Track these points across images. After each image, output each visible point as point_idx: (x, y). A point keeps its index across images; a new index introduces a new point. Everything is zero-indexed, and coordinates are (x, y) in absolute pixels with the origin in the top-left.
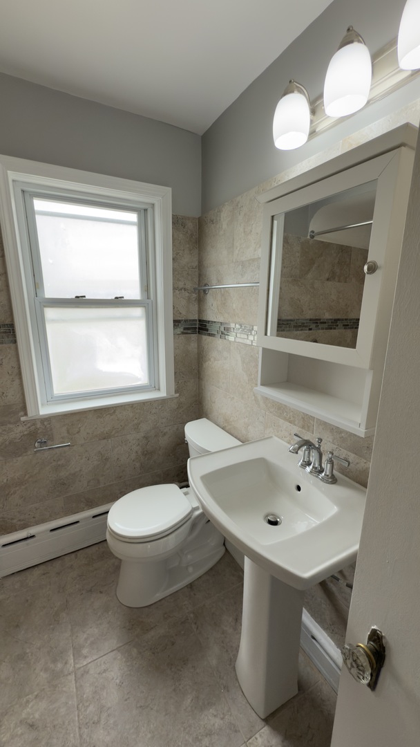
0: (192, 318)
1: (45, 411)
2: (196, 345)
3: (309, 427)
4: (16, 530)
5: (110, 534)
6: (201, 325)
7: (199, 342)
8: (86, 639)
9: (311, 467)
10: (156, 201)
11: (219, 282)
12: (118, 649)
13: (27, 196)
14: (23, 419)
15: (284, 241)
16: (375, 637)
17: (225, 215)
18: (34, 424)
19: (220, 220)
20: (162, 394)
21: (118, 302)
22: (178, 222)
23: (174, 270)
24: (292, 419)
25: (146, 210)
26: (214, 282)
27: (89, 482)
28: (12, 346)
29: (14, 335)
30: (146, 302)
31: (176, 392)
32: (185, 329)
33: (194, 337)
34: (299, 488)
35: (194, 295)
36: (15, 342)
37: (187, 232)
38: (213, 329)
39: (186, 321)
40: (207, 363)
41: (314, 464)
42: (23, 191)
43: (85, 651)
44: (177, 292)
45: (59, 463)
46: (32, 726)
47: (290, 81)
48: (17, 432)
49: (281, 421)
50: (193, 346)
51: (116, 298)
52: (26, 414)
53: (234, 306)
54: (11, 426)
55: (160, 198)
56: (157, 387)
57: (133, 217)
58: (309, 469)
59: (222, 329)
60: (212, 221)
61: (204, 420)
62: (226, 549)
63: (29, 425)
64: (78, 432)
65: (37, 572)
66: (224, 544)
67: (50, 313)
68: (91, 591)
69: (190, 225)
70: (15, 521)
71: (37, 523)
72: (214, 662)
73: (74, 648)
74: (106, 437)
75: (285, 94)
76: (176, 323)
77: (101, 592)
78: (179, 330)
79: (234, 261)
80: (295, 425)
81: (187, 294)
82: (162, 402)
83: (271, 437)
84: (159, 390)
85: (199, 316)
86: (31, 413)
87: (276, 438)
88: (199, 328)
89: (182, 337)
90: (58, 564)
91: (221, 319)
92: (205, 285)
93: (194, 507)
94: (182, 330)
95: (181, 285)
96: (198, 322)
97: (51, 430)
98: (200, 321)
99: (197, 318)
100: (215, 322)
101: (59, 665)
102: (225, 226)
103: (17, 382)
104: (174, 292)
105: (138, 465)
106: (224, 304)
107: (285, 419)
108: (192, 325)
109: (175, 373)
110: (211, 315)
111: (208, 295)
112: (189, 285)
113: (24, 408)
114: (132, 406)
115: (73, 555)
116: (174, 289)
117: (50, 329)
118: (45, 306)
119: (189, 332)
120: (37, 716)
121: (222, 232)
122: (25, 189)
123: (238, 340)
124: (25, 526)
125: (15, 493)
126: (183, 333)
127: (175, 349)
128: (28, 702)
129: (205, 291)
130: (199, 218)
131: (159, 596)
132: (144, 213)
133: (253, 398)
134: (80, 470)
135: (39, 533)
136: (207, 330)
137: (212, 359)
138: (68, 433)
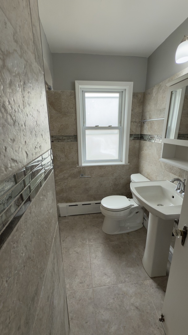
0: (137, 133)
1: (84, 165)
2: (138, 145)
3: (182, 176)
4: (73, 202)
5: (102, 206)
6: (141, 136)
7: (140, 143)
8: (92, 238)
9: (180, 190)
10: (127, 88)
11: (150, 118)
12: (102, 243)
13: (83, 92)
14: (77, 166)
15: (185, 98)
16: (185, 228)
17: (155, 90)
18: (80, 169)
19: (152, 93)
20: (123, 163)
21: (110, 128)
22: (135, 95)
23: (132, 114)
24: (175, 173)
25: (122, 92)
26: (148, 118)
27: (95, 191)
28: (76, 142)
29: (77, 139)
30: (120, 128)
31: (129, 163)
32: (134, 138)
33: (138, 141)
34: (173, 197)
35: (139, 124)
36: (77, 141)
37: (138, 99)
38: (146, 138)
39: (135, 135)
40: (142, 152)
41: (182, 188)
42: (82, 91)
43: (92, 241)
44: (132, 123)
45: (87, 183)
46: (77, 253)
47: (185, 36)
48: (76, 170)
49: (171, 174)
50: (137, 145)
51: (109, 126)
52: (78, 165)
53: (155, 128)
54: (74, 168)
55: (128, 87)
56: (121, 161)
57: (117, 95)
58: (179, 191)
59: (150, 138)
60: (149, 93)
61: (139, 174)
62: (144, 226)
63: (79, 169)
64: (93, 173)
65: (78, 217)
66: (143, 224)
67: (87, 132)
68: (94, 226)
69: (140, 96)
70: (72, 199)
71: (79, 201)
72: (134, 257)
73: (88, 239)
74: (102, 176)
75: (182, 42)
76: (131, 135)
77: (97, 227)
78: (132, 138)
79: (157, 109)
80: (176, 175)
81: (136, 124)
82: (123, 166)
83: (166, 180)
84: (122, 161)
85: (140, 133)
86: (80, 165)
87: (168, 181)
88: (140, 138)
89: (133, 141)
90: (84, 216)
91: (149, 134)
92: (144, 120)
93: (132, 204)
94: (133, 138)
95: (134, 120)
96: (140, 135)
97: (85, 171)
98: (141, 135)
99: (140, 134)
100: (147, 135)
101: (84, 242)
102: (154, 95)
103: (76, 154)
104: (131, 123)
105: (112, 188)
106: (151, 127)
107: (172, 173)
108: (137, 136)
109: (129, 155)
110: (146, 132)
111: (145, 124)
112: (137, 120)
113: (78, 163)
114: (111, 166)
115: (88, 215)
116: (131, 122)
117: (87, 137)
118: (86, 130)
119: (136, 139)
120: (78, 251)
121: (153, 98)
122: (83, 90)
123: (156, 142)
124: (75, 202)
125: (73, 190)
126: (133, 139)
127: (130, 146)
128: (76, 247)
129: (144, 122)
130: (144, 92)
131: (116, 233)
132: (122, 93)
133: (160, 165)
134: (93, 187)
135: (79, 205)
136: (143, 138)
137: (144, 150)
138: (90, 173)
